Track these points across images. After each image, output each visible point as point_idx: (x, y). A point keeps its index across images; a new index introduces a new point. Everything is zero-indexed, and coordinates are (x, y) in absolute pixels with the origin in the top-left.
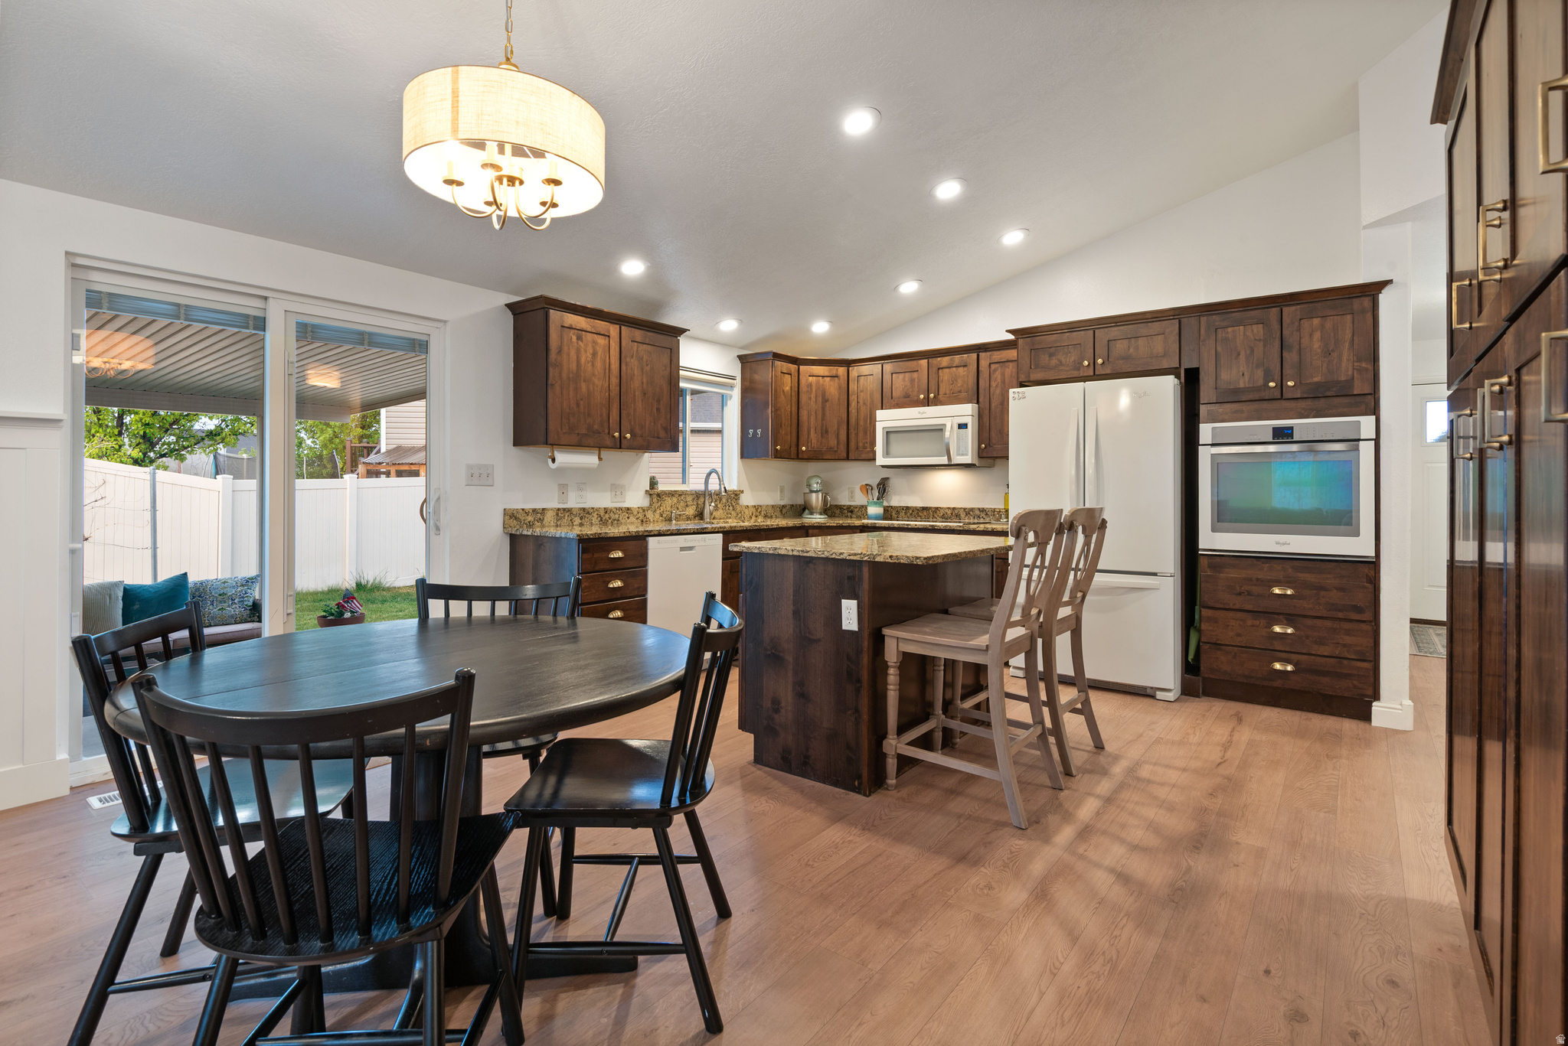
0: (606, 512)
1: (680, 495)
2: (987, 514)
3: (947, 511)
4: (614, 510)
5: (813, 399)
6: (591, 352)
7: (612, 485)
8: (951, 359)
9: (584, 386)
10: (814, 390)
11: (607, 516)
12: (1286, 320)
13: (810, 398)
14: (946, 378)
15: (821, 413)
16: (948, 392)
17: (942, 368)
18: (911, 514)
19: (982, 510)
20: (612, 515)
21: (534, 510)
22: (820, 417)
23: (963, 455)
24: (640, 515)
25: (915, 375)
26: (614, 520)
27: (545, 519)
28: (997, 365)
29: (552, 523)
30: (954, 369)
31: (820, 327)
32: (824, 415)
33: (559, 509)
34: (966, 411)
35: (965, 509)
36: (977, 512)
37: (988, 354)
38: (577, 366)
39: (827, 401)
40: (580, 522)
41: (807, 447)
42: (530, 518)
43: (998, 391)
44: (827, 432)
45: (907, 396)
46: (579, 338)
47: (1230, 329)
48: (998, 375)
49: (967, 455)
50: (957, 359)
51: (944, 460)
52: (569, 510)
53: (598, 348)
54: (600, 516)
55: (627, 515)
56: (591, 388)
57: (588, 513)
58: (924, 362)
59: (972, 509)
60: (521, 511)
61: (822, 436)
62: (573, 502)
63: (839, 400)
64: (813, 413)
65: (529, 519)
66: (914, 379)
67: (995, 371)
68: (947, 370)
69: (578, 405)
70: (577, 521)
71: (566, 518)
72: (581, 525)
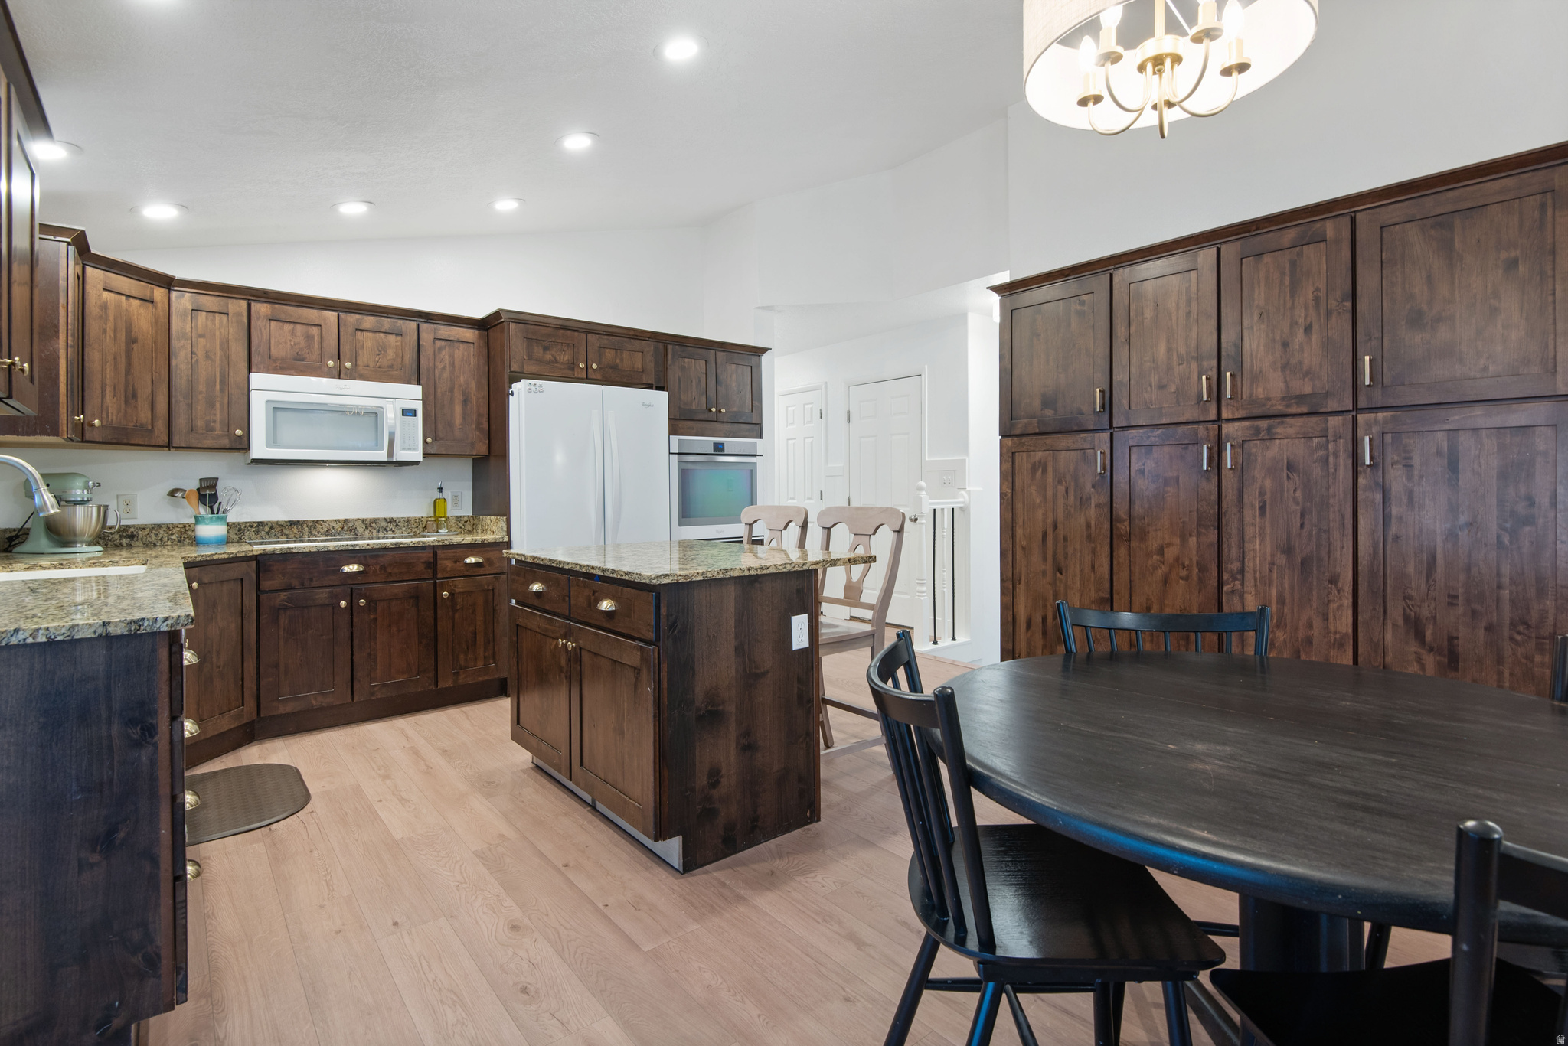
2: (397, 525)
3: (334, 524)
5: (110, 333)
8: (377, 321)
10: (111, 318)
12: (719, 361)
13: (105, 331)
14: (368, 344)
15: (123, 359)
16: (371, 364)
17: (362, 330)
18: (268, 533)
19: (391, 521)
22: (122, 367)
23: (410, 449)
25: (315, 331)
28: (443, 343)
30: (381, 335)
31: (160, 212)
32: (129, 365)
34: (412, 394)
35: (363, 521)
36: (384, 524)
37: (433, 326)
39: (135, 341)
41: (101, 420)
43: (446, 374)
44: (134, 396)
45: (299, 358)
47: (686, 360)
48: (445, 354)
49: (415, 450)
50: (387, 323)
51: (382, 455)
58: (332, 316)
59: (375, 521)
61: (126, 402)
63: (155, 342)
64: (110, 359)
66: (313, 337)
67: (441, 349)
68: (370, 335)
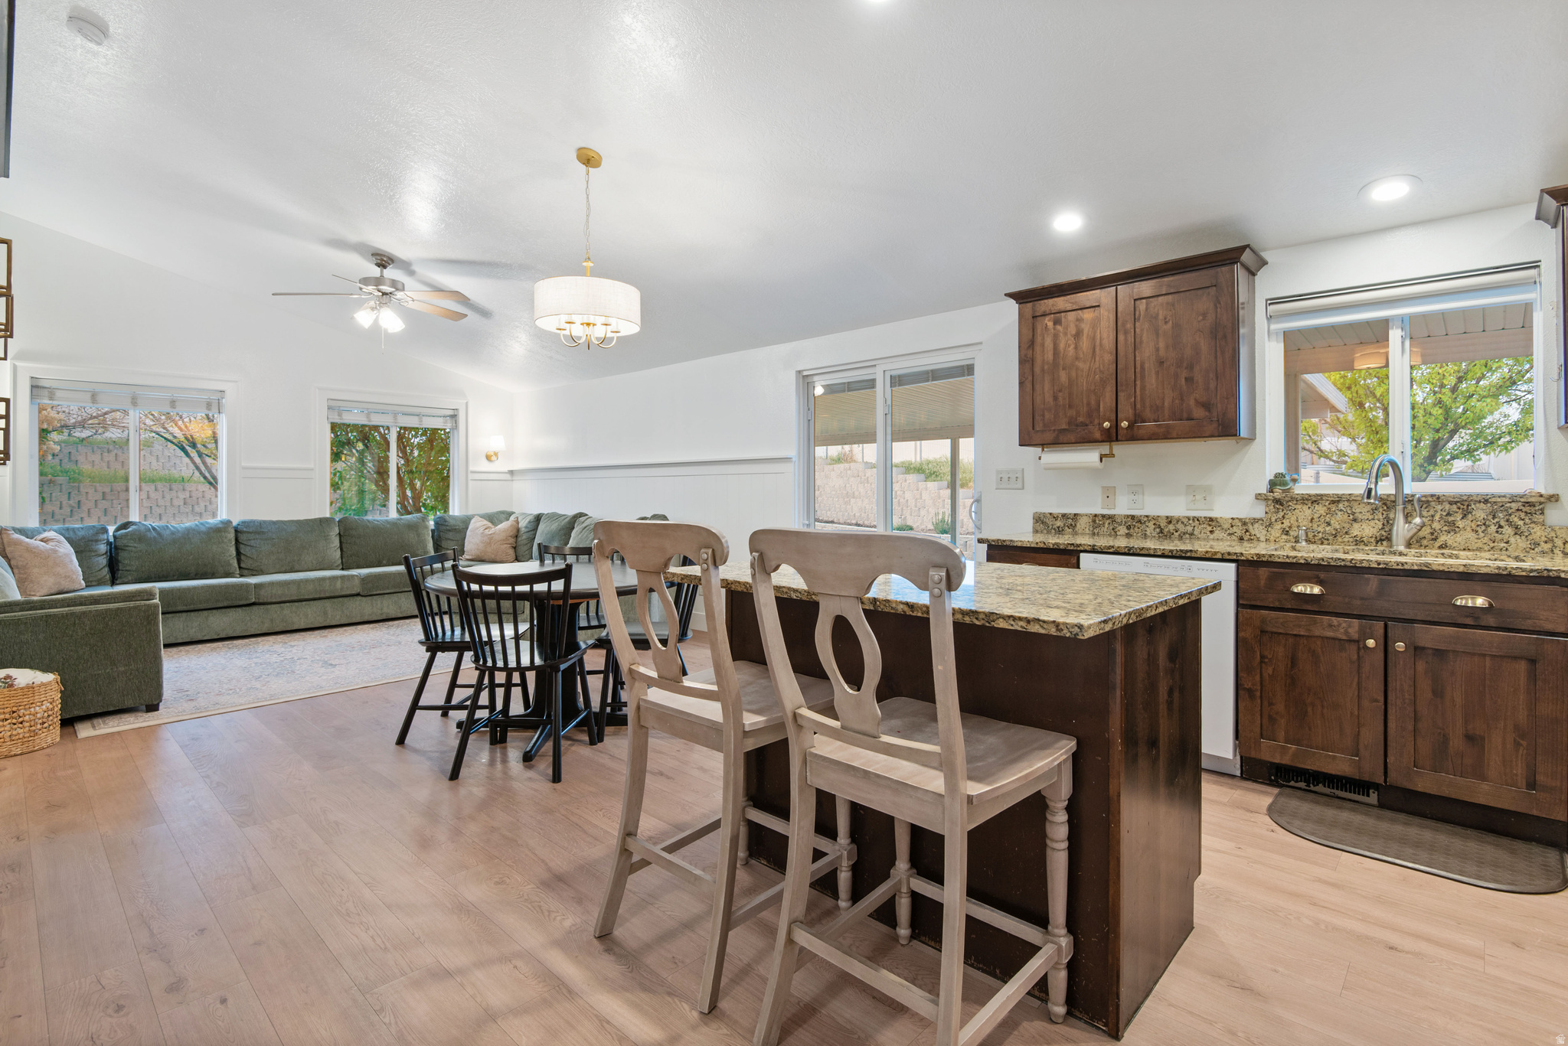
0: (1170, 522)
1: (1333, 502)
4: (1185, 521)
6: (1074, 332)
7: (1189, 486)
9: (1063, 376)
11: (1171, 527)
20: (1180, 526)
21: (1064, 515)
24: (1235, 529)
26: (1184, 534)
27: (1078, 525)
29: (1087, 531)
33: (1096, 516)
38: (1054, 354)
40: (1127, 532)
42: (1059, 523)
46: (1057, 322)
52: (1111, 518)
53: (1083, 326)
54: (1159, 527)
55: (1210, 528)
56: (1074, 374)
57: (1140, 521)
60: (1049, 515)
62: (1122, 507)
65: (1058, 525)
69: (1055, 398)
70: (1123, 530)
71: (1106, 525)
72: (1128, 536)
